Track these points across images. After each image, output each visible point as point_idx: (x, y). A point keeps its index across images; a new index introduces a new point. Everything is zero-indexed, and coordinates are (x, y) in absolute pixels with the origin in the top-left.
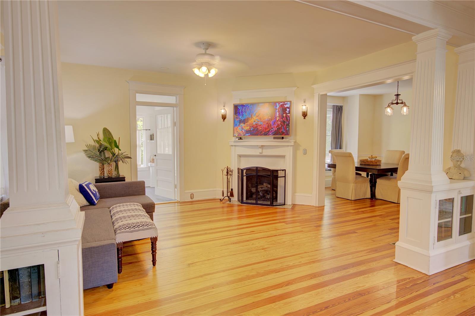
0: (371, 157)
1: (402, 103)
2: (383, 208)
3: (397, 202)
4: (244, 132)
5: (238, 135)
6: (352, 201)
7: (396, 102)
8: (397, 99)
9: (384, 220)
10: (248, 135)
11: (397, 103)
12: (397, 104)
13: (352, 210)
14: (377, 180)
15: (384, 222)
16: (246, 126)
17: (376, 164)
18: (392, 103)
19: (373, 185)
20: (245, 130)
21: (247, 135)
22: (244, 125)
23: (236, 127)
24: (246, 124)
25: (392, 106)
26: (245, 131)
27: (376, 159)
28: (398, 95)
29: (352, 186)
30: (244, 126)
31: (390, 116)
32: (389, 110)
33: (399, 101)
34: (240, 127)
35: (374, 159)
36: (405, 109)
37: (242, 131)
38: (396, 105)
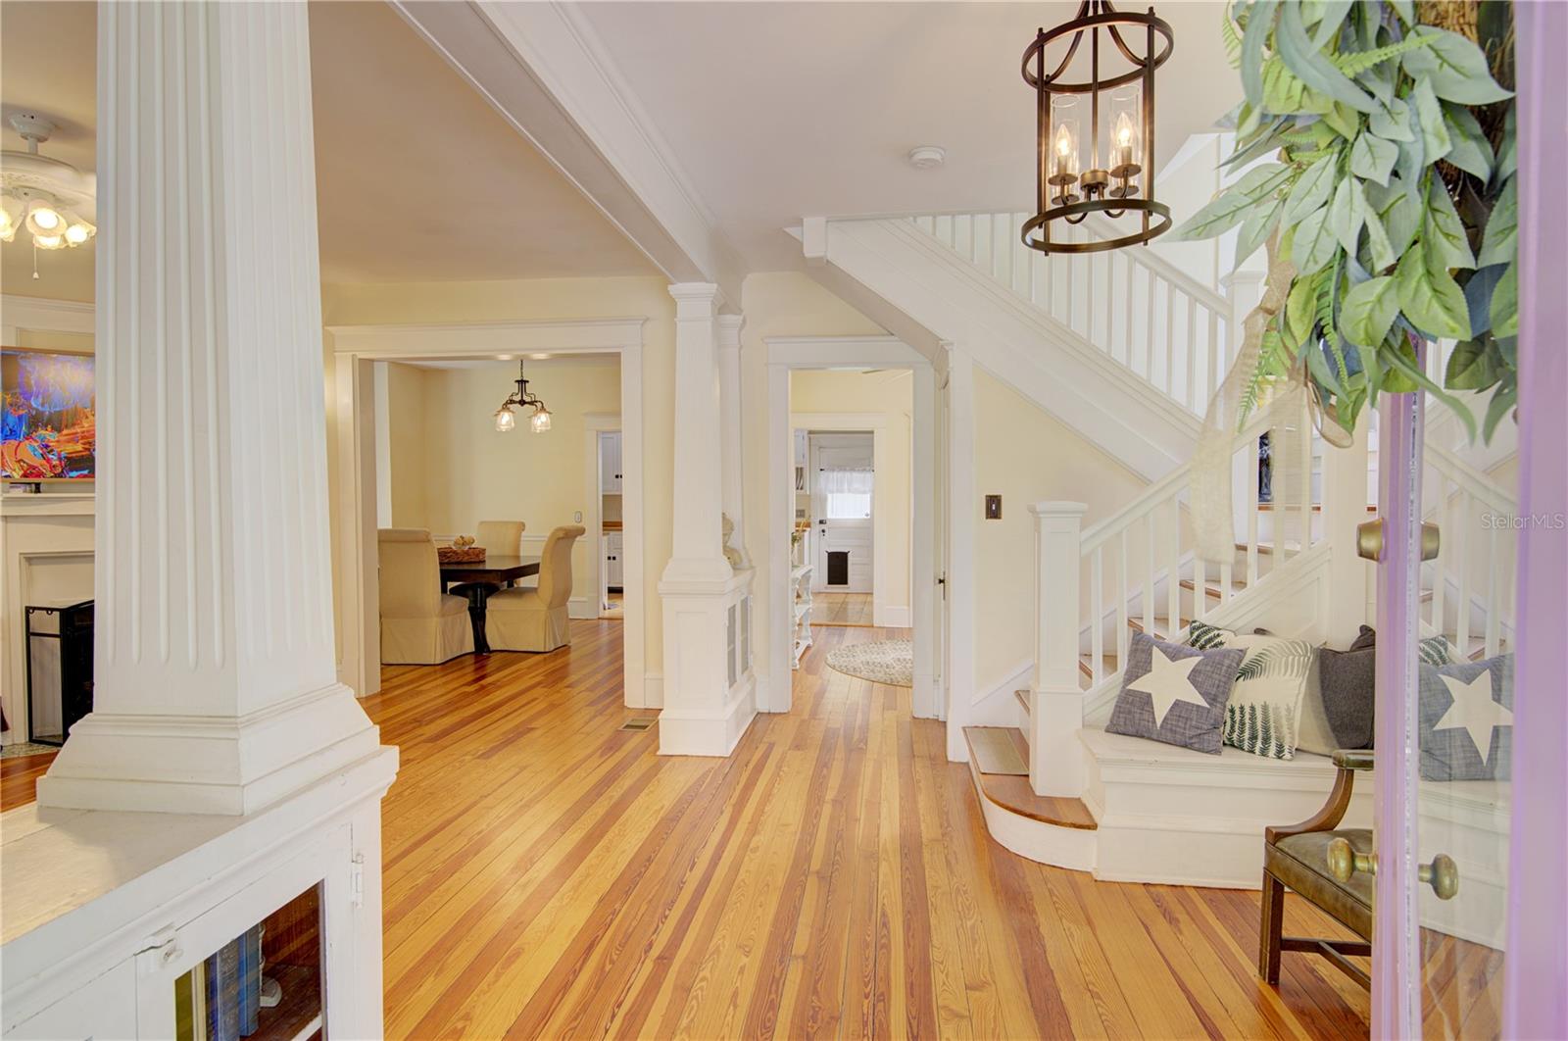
0: (461, 542)
1: (531, 403)
2: (529, 668)
3: (542, 650)
4: (55, 462)
5: (25, 475)
6: (438, 667)
7: (517, 398)
8: (522, 390)
9: (558, 692)
10: (78, 477)
11: (522, 402)
12: (522, 405)
13: (464, 685)
14: (488, 600)
15: (559, 695)
16: (68, 442)
17: (477, 560)
18: (512, 402)
19: (478, 616)
20: (63, 454)
21: (74, 474)
22: (56, 434)
23: (14, 443)
24: (65, 432)
25: (511, 406)
26: (60, 459)
27: (473, 546)
28: (522, 382)
29: (434, 624)
30: (58, 441)
31: (507, 432)
32: (506, 418)
33: (527, 399)
34: (36, 445)
35: (468, 547)
36: (543, 418)
37: (48, 461)
38: (518, 405)
